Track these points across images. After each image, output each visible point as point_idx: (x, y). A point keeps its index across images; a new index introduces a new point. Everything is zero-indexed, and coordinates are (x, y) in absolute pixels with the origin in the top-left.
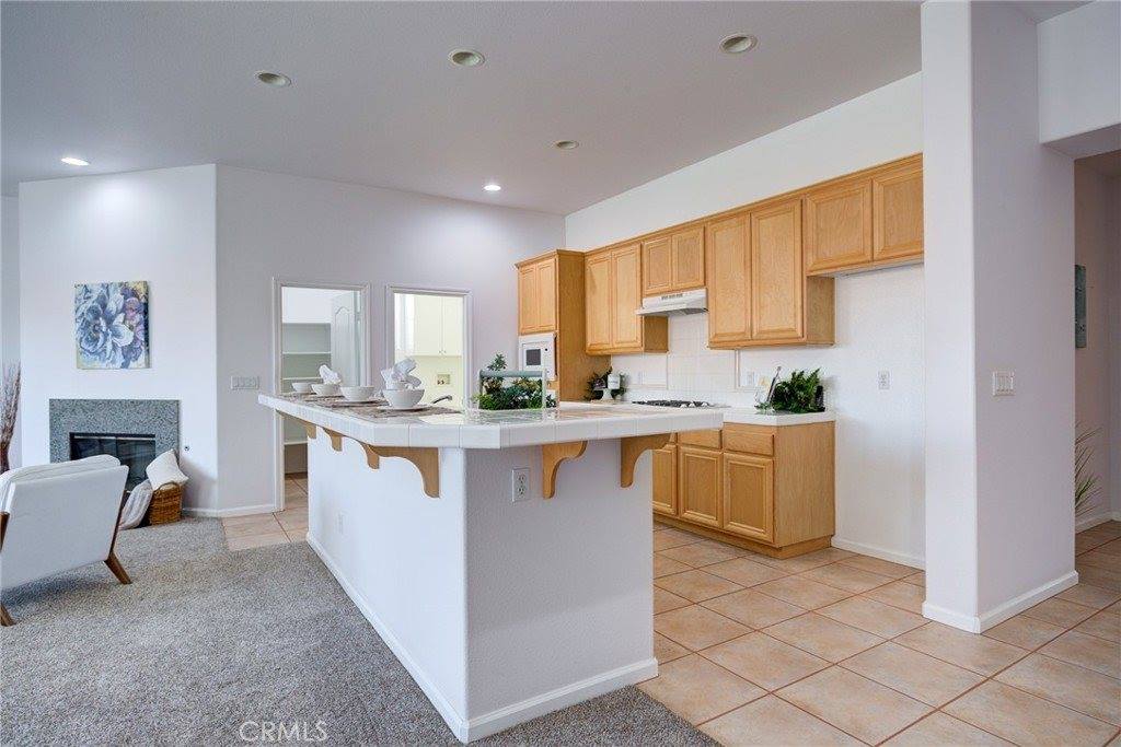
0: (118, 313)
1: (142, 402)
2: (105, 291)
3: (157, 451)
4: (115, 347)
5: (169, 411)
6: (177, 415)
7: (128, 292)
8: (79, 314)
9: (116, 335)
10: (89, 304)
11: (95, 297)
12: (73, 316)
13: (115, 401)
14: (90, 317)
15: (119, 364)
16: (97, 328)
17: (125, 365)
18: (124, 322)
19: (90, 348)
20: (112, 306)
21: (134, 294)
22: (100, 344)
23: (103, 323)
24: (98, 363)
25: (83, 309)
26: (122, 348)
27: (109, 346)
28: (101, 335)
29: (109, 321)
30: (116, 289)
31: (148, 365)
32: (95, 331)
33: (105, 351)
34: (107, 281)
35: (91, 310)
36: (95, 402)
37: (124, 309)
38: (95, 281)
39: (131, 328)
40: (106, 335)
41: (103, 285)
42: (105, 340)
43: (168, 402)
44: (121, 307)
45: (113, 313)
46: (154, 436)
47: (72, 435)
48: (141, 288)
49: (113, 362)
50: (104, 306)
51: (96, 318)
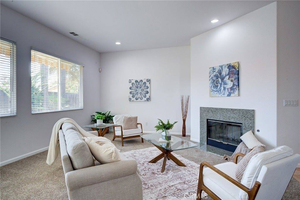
0: (226, 75)
1: (236, 110)
2: (221, 69)
3: (243, 131)
4: (224, 88)
5: (250, 114)
6: (253, 116)
7: (230, 67)
8: (211, 78)
9: (225, 84)
10: (215, 73)
11: (217, 71)
12: (208, 79)
13: (224, 109)
14: (214, 78)
15: (226, 95)
16: (217, 82)
17: (229, 95)
18: (229, 79)
19: (215, 90)
20: (224, 73)
21: (233, 67)
22: (218, 88)
23: (220, 80)
24: (218, 95)
25: (212, 75)
26: (228, 89)
27: (222, 88)
28: (219, 84)
29: (222, 79)
30: (225, 66)
31: (239, 95)
32: (217, 83)
33: (221, 90)
35: (215, 76)
36: (217, 109)
37: (229, 74)
38: (217, 66)
39: (232, 81)
40: (221, 84)
41: (220, 66)
42: (221, 86)
43: (249, 110)
44: (227, 73)
45: (224, 76)
46: (242, 124)
47: (207, 120)
48: (237, 65)
49: (224, 94)
50: (220, 74)
51: (217, 78)
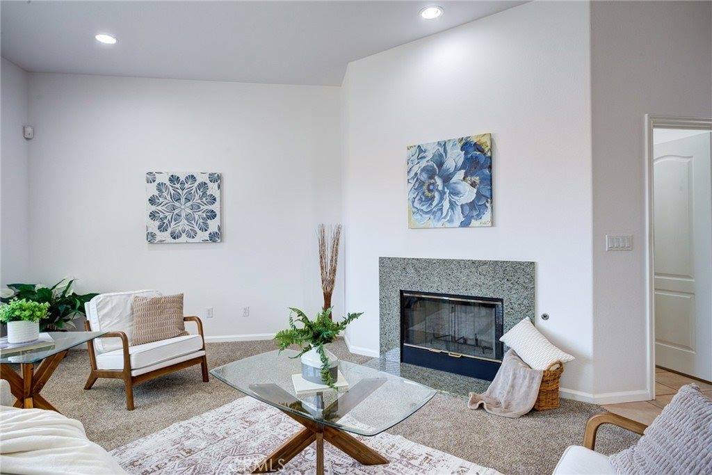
0: (457, 169)
1: (485, 263)
2: (442, 150)
3: (507, 319)
4: (452, 205)
5: (522, 274)
6: (532, 279)
7: (466, 145)
8: (412, 174)
9: (455, 193)
10: (424, 163)
11: (429, 155)
12: (403, 177)
13: (451, 261)
14: (424, 177)
15: (457, 223)
16: (431, 187)
17: (465, 224)
18: (464, 178)
19: (424, 208)
20: (450, 164)
21: (478, 147)
22: (435, 203)
23: (439, 181)
24: (432, 223)
25: (416, 169)
26: (462, 206)
27: (446, 204)
28: (437, 194)
29: (447, 179)
30: (454, 145)
31: (493, 225)
32: (429, 190)
33: (441, 209)
34: (443, 139)
35: (424, 170)
36: (429, 262)
37: (463, 167)
38: (430, 142)
39: (473, 185)
40: (442, 194)
41: (439, 144)
42: (442, 199)
43: (520, 263)
44: (460, 163)
45: (452, 170)
46: (501, 300)
47: (402, 292)
48: (486, 140)
49: (451, 221)
50: (440, 164)
51: (431, 177)
